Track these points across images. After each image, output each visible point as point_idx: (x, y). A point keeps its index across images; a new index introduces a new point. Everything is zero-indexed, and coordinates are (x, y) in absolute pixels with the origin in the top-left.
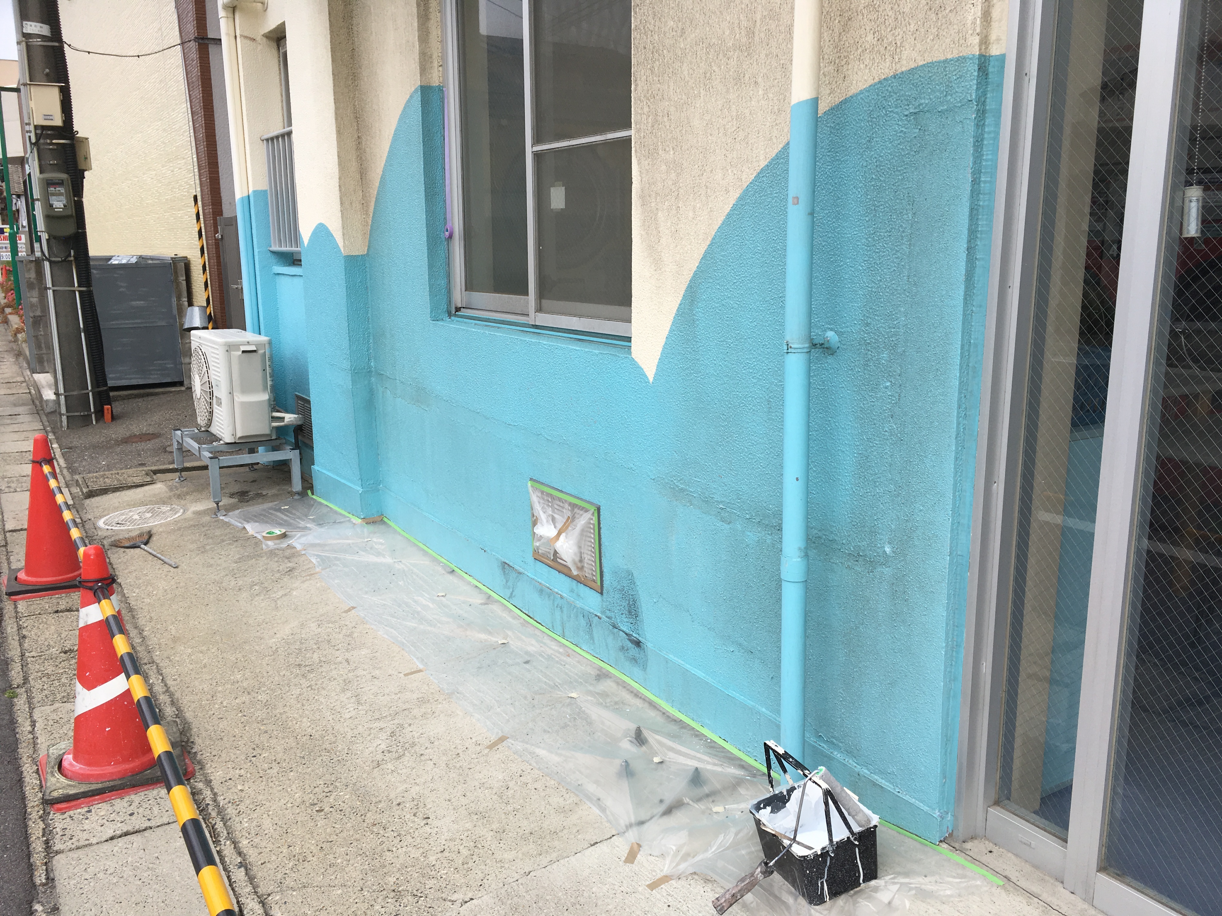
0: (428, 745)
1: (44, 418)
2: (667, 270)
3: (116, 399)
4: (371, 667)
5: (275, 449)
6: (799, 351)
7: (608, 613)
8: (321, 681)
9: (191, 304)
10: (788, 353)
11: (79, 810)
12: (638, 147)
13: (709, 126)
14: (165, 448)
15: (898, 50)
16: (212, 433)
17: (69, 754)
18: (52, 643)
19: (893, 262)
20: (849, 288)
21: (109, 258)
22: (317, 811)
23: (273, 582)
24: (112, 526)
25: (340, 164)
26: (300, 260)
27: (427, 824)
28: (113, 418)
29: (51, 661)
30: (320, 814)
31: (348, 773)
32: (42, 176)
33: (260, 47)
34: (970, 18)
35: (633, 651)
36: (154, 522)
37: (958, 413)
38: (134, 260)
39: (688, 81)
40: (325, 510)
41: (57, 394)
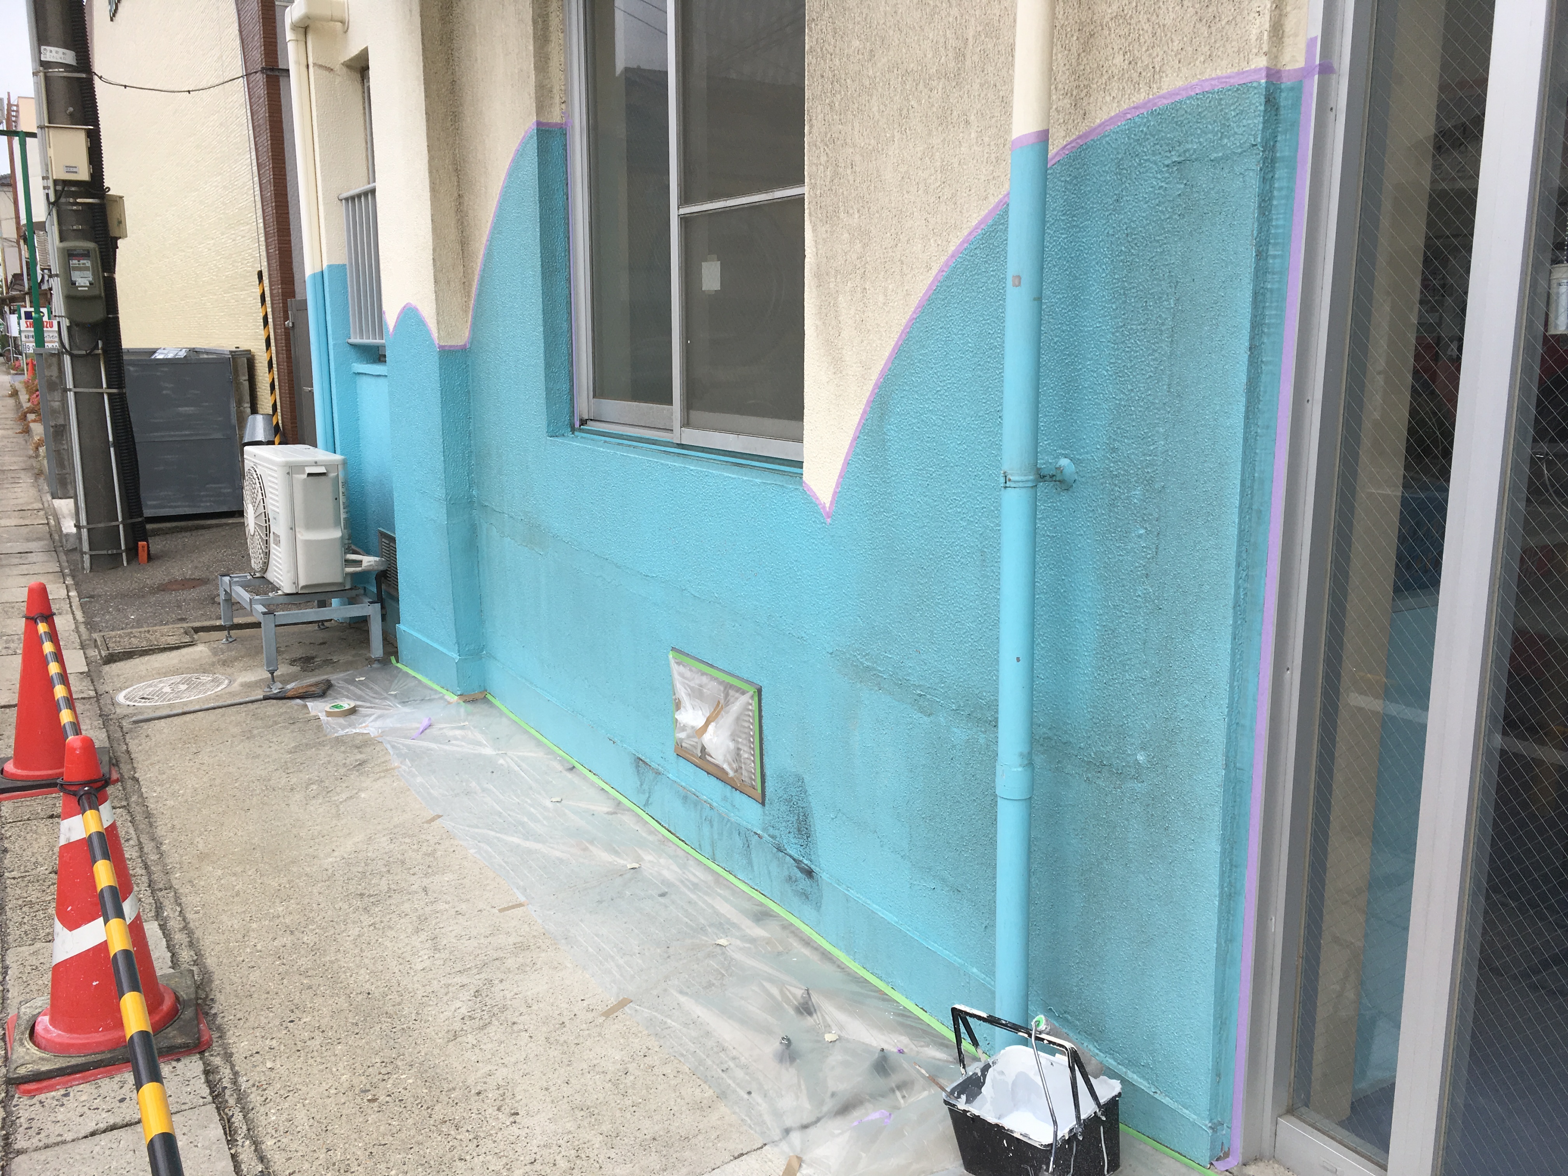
0: (523, 1009)
1: (63, 558)
2: (850, 373)
3: (156, 533)
4: (456, 899)
5: (352, 601)
6: (1021, 485)
7: (771, 831)
8: (388, 917)
9: (254, 411)
10: (1006, 487)
11: (53, 1093)
12: (813, 209)
13: (906, 180)
14: (213, 599)
15: (1157, 77)
16: (268, 581)
17: (45, 1015)
18: (40, 859)
19: (1148, 365)
20: (1090, 400)
21: (154, 351)
22: (369, 1100)
23: (337, 779)
24: (135, 701)
25: (435, 229)
26: (385, 356)
27: (515, 1122)
28: (150, 558)
29: (37, 884)
30: (372, 1105)
31: (414, 1048)
32: (62, 245)
33: (338, 80)
34: (1254, 32)
35: (804, 883)
36: (190, 696)
37: (1237, 573)
38: (182, 354)
39: (878, 120)
40: (413, 684)
41: (77, 526)
